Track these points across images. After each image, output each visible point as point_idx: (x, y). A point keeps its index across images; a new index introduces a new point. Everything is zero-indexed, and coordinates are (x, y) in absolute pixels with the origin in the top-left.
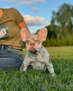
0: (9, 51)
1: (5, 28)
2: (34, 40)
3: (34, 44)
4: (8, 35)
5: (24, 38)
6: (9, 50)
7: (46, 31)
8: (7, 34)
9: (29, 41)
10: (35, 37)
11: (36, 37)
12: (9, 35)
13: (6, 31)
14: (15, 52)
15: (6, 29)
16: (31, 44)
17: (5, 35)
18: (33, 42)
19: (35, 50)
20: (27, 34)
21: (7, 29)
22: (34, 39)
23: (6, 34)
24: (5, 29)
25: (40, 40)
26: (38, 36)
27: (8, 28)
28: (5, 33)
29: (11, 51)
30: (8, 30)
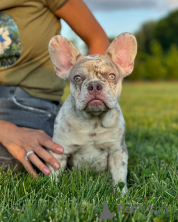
0: (13, 102)
1: (5, 25)
2: (97, 73)
3: (99, 87)
4: (18, 49)
5: (61, 68)
6: (14, 100)
7: (133, 41)
8: (14, 45)
9: (84, 79)
10: (100, 64)
11: (103, 61)
12: (20, 52)
13: (10, 36)
14: (32, 109)
15: (10, 30)
16: (90, 88)
17: (7, 51)
18: (96, 79)
19: (105, 104)
20: (73, 54)
21: (15, 28)
22: (99, 70)
23: (10, 46)
24: (6, 28)
25: (117, 74)
26: (109, 61)
27: (18, 26)
28: (8, 42)
29: (18, 104)
30: (18, 32)
